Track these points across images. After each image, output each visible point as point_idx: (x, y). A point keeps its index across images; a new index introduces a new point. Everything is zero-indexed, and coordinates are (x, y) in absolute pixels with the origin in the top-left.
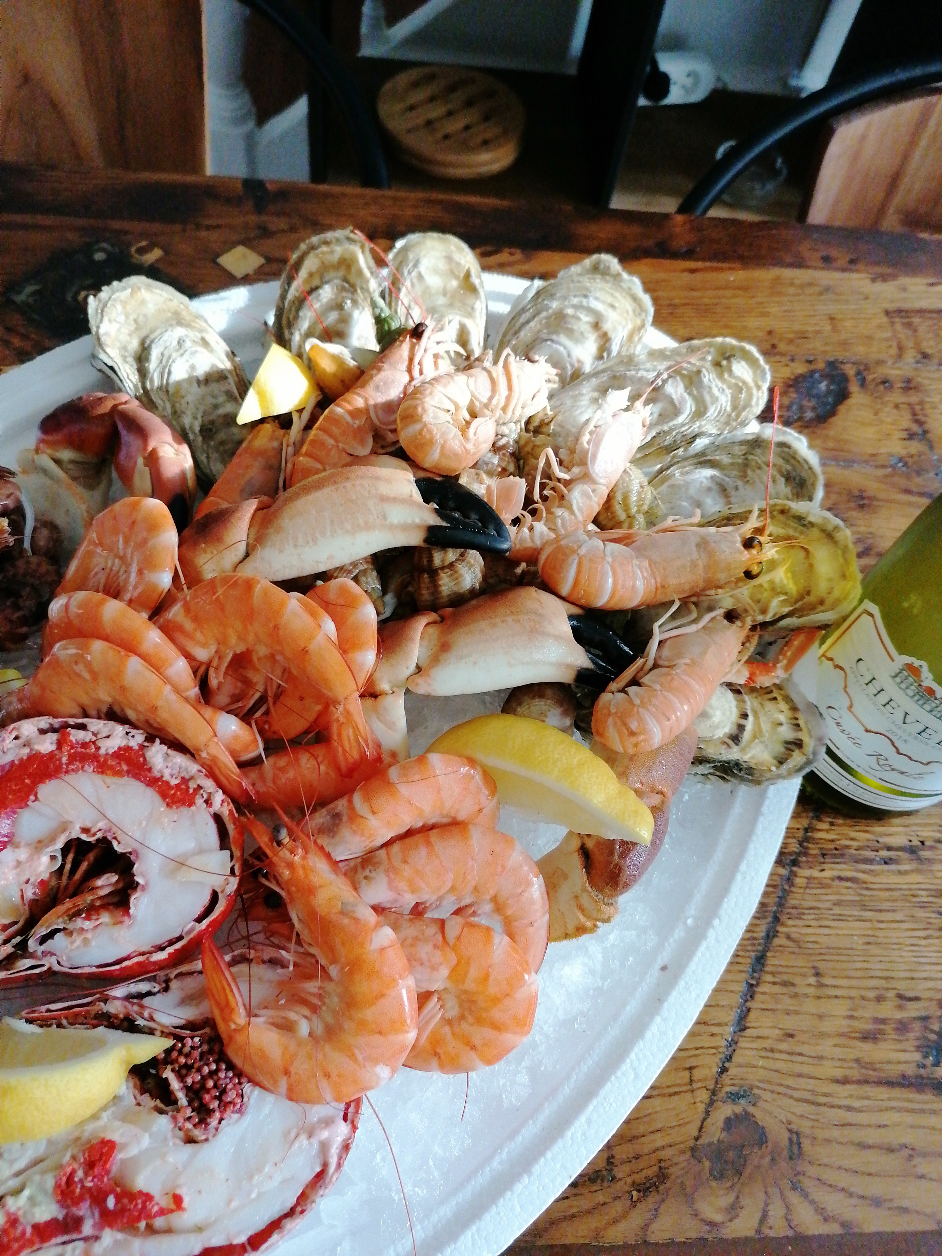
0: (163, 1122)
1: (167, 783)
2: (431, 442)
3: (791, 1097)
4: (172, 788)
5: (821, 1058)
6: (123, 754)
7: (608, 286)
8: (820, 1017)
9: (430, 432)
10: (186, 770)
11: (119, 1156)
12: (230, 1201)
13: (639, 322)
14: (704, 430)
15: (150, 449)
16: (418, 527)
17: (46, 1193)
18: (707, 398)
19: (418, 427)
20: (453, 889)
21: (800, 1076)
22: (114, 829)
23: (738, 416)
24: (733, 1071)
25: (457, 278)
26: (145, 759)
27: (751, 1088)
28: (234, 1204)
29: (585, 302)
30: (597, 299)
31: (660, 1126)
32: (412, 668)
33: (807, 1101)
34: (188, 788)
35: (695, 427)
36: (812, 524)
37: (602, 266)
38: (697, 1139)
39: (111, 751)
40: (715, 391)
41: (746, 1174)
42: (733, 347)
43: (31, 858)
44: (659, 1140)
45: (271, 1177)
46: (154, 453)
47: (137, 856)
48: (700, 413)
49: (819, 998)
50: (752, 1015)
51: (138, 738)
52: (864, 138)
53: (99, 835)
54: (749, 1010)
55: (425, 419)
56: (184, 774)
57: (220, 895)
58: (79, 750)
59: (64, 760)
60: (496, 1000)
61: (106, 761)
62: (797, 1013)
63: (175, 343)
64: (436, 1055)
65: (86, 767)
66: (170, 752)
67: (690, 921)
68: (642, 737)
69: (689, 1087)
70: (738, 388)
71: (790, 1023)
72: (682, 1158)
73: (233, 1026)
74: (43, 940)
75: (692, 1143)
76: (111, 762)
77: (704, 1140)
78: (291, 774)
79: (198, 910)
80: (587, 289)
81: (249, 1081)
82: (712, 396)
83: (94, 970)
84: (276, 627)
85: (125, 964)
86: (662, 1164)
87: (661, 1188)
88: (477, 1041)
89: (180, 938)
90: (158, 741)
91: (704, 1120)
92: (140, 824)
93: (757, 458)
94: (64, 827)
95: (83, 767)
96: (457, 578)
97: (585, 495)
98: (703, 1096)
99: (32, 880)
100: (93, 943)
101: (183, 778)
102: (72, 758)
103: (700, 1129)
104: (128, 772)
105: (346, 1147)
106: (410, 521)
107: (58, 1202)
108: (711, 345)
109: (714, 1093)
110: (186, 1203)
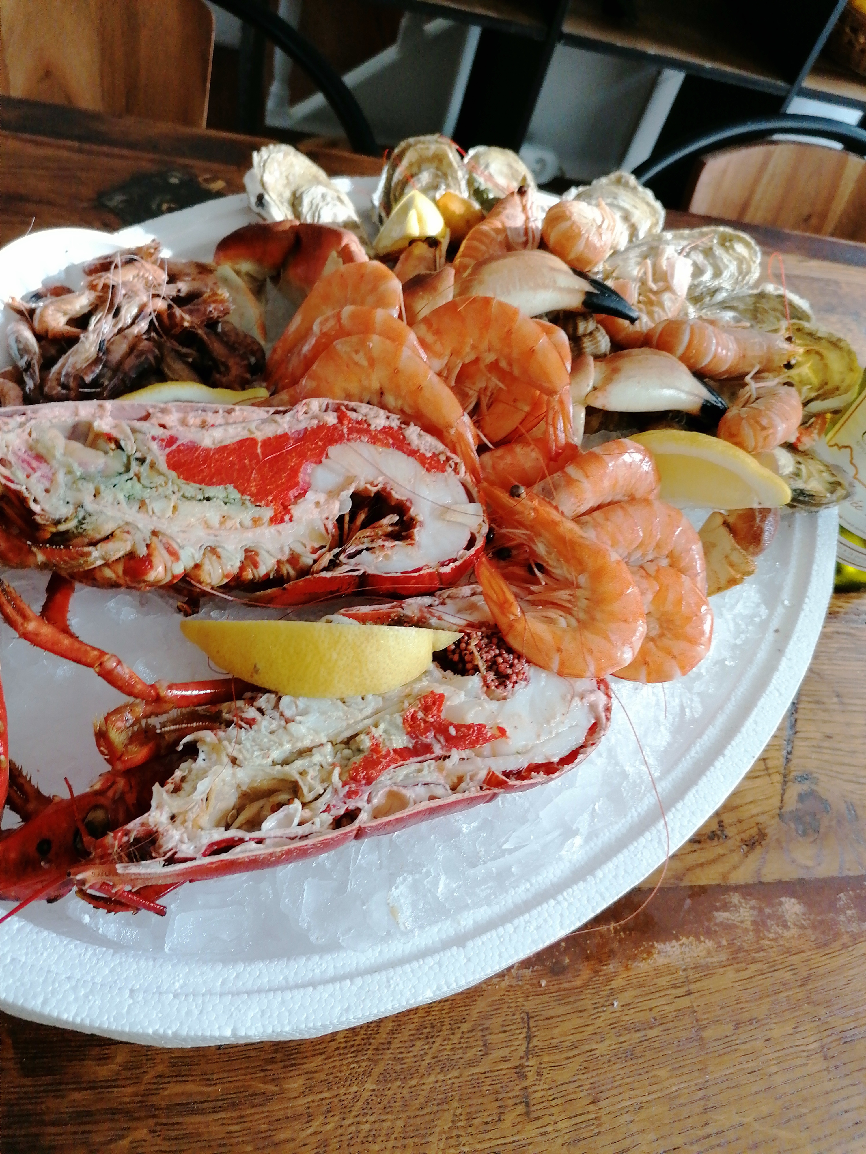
0: (474, 681)
1: (424, 455)
2: (579, 235)
3: (841, 779)
4: (428, 459)
5: (855, 752)
6: (387, 431)
7: (630, 194)
8: (848, 724)
9: (579, 228)
10: (436, 447)
11: (447, 704)
12: (539, 736)
13: (654, 220)
14: (722, 285)
15: (343, 244)
16: (579, 291)
17: (397, 727)
18: (721, 265)
19: (568, 223)
20: (641, 545)
21: (843, 764)
22: (391, 483)
23: (744, 279)
24: (795, 761)
25: (517, 180)
26: (404, 437)
27: (811, 773)
28: (543, 739)
29: (615, 202)
30: (624, 201)
31: (751, 799)
32: (590, 388)
33: (852, 782)
34: (439, 460)
35: (716, 283)
36: (820, 338)
37: (623, 180)
38: (781, 808)
39: (379, 428)
40: (725, 261)
41: (822, 830)
42: (731, 235)
43: (327, 501)
44: (754, 810)
45: (563, 722)
46: (347, 247)
47: (411, 503)
48: (717, 274)
49: (843, 712)
50: (799, 724)
51: (395, 423)
52: (724, 172)
53: (380, 486)
54: (796, 720)
55: (573, 219)
56: (434, 450)
57: (477, 535)
58: (354, 425)
59: (345, 431)
60: (688, 619)
61: (376, 435)
62: (830, 722)
63: (320, 196)
64: (646, 663)
65: (362, 438)
66: (422, 432)
67: (786, 602)
68: (771, 431)
69: (766, 772)
70: (741, 260)
71: (827, 729)
72: (773, 822)
73: (512, 617)
74: (351, 556)
75: (778, 811)
76: (380, 436)
77: (787, 808)
78: (509, 460)
79: (465, 544)
80: (616, 194)
81: (528, 661)
82: (724, 264)
83: (399, 575)
84: (509, 332)
85: (421, 572)
86: (760, 826)
87: (763, 843)
88: (676, 651)
89: (455, 560)
90: (412, 424)
91: (783, 795)
92: (410, 481)
93: (764, 305)
94: (349, 480)
95: (360, 438)
96: (596, 343)
97: (670, 299)
98: (778, 778)
99: (331, 518)
100: (395, 558)
101: (434, 453)
102: (351, 431)
103: (782, 801)
104: (393, 445)
105: (608, 709)
106: (572, 287)
107: (408, 733)
108: (715, 232)
109: (785, 776)
110: (508, 733)
